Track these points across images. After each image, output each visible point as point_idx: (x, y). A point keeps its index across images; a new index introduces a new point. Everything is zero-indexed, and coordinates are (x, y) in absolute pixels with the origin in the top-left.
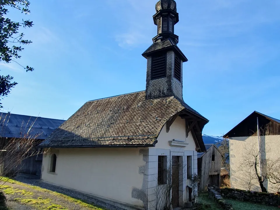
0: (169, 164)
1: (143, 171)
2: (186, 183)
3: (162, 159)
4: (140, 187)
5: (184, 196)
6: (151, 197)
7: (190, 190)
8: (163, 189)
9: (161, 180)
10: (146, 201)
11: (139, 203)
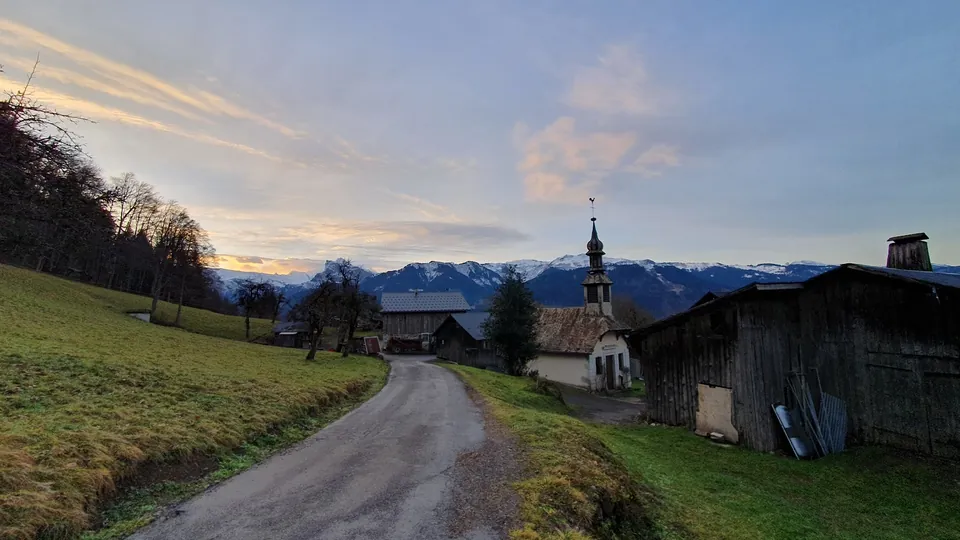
0: (604, 361)
1: (587, 367)
2: (618, 372)
3: (598, 360)
4: (585, 375)
5: (617, 382)
6: (593, 382)
7: (621, 378)
8: (599, 377)
9: (599, 371)
10: (590, 384)
11: (586, 385)
